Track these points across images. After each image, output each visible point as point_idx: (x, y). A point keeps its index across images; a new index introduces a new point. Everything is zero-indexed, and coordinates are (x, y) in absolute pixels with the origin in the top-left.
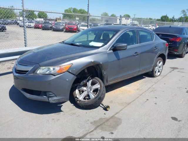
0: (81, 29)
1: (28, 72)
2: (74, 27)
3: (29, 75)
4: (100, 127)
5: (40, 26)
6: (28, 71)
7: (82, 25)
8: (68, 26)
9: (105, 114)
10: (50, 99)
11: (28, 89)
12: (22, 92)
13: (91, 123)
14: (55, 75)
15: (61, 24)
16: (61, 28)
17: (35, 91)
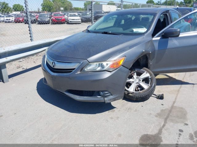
0: (70, 19)
1: (74, 71)
2: (61, 18)
3: (76, 73)
4: (168, 119)
5: (21, 19)
6: (74, 69)
7: (71, 15)
8: (54, 17)
9: (162, 105)
10: (106, 99)
11: (75, 90)
12: (67, 94)
13: (156, 116)
14: (111, 70)
15: (46, 16)
16: (47, 21)
17: (86, 91)
